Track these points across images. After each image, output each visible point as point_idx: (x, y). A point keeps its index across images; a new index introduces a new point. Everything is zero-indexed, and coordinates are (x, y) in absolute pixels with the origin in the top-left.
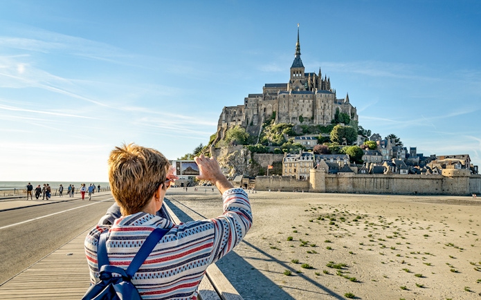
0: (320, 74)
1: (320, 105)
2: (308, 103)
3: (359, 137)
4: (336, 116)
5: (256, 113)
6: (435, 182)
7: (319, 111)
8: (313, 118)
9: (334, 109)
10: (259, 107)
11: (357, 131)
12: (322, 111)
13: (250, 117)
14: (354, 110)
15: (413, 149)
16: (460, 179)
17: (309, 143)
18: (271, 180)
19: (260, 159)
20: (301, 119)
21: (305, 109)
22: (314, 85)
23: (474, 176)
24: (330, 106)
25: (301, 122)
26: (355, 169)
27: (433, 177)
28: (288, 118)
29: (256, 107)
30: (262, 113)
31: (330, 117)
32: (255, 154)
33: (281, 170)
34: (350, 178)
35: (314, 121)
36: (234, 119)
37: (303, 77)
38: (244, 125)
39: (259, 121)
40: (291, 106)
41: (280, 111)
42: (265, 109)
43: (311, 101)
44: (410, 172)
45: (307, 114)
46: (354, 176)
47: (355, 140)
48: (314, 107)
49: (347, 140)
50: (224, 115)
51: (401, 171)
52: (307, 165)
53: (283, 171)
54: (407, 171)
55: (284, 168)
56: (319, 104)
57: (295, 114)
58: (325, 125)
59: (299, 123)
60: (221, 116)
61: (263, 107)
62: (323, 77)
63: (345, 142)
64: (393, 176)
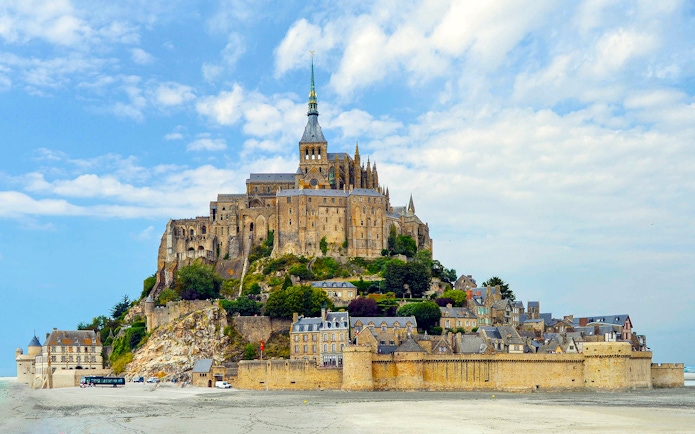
0: (357, 157)
1: (359, 217)
2: (335, 216)
3: (435, 280)
4: (391, 242)
5: (233, 233)
6: (571, 366)
7: (357, 231)
8: (346, 245)
9: (386, 226)
10: (241, 223)
11: (429, 270)
12: (362, 229)
13: (223, 240)
14: (423, 231)
15: (534, 306)
16: (612, 360)
17: (339, 295)
18: (269, 368)
19: (245, 326)
20: (323, 245)
21: (330, 227)
22: (347, 180)
23: (637, 353)
24: (379, 221)
25: (324, 252)
26: (427, 344)
27: (567, 358)
28: (298, 244)
29: (233, 222)
30: (247, 234)
31: (378, 243)
32: (237, 317)
33: (288, 348)
34: (418, 361)
35: (350, 251)
36: (191, 245)
37: (326, 162)
38: (211, 258)
39: (241, 249)
40: (303, 219)
41: (282, 229)
42: (252, 225)
43: (341, 210)
44: (528, 351)
45: (335, 236)
46: (426, 359)
47: (426, 287)
48: (347, 223)
49: (412, 288)
50: (169, 238)
51: (511, 347)
52: (337, 337)
53: (292, 350)
54: (521, 347)
55: (293, 344)
56: (357, 217)
57: (312, 236)
58: (370, 257)
59: (320, 254)
60: (164, 240)
61: (248, 221)
62: (363, 162)
63: (409, 292)
64: (496, 358)
